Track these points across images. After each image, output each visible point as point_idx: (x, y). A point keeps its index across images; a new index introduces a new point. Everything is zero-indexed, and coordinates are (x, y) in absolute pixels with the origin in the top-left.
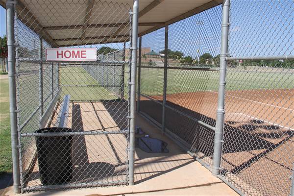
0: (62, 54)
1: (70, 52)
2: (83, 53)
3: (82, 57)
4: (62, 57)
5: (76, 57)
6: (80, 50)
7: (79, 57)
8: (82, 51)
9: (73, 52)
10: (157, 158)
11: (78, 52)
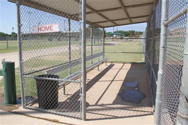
0: (40, 29)
1: (44, 27)
2: (51, 27)
3: (51, 30)
4: (41, 31)
5: (48, 30)
6: (49, 26)
7: (49, 30)
8: (50, 26)
9: (46, 27)
10: (125, 106)
11: (49, 27)
